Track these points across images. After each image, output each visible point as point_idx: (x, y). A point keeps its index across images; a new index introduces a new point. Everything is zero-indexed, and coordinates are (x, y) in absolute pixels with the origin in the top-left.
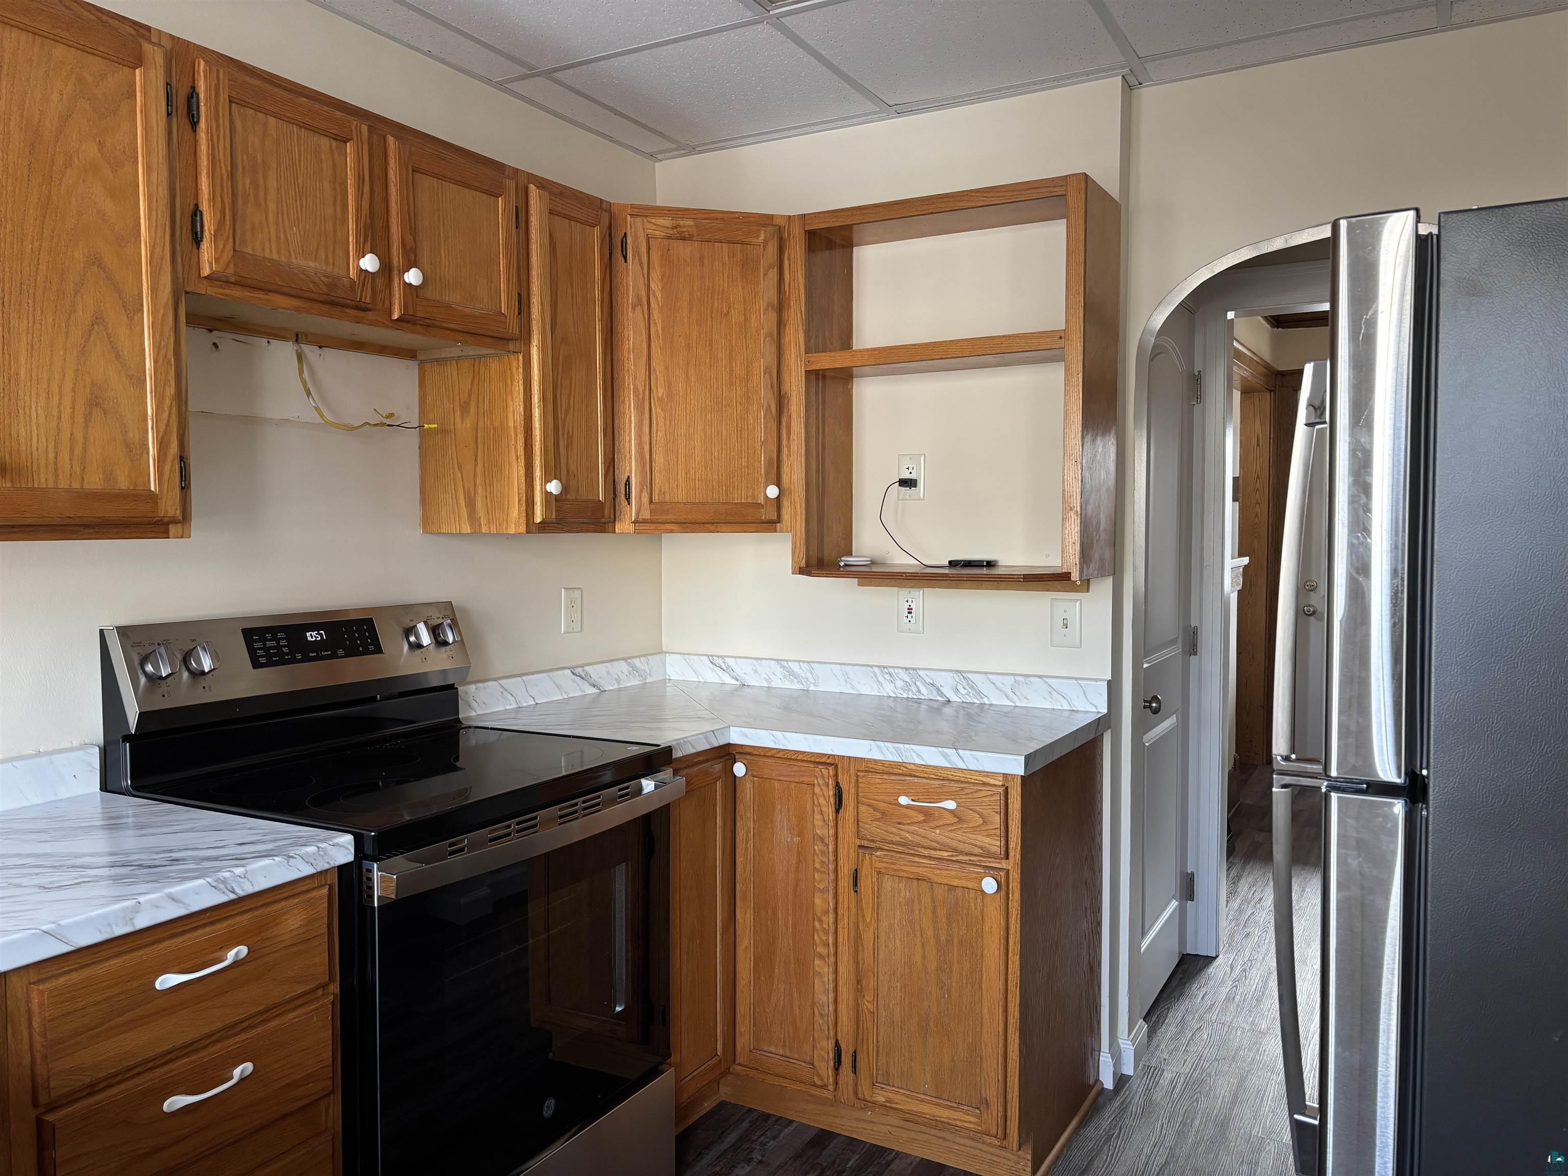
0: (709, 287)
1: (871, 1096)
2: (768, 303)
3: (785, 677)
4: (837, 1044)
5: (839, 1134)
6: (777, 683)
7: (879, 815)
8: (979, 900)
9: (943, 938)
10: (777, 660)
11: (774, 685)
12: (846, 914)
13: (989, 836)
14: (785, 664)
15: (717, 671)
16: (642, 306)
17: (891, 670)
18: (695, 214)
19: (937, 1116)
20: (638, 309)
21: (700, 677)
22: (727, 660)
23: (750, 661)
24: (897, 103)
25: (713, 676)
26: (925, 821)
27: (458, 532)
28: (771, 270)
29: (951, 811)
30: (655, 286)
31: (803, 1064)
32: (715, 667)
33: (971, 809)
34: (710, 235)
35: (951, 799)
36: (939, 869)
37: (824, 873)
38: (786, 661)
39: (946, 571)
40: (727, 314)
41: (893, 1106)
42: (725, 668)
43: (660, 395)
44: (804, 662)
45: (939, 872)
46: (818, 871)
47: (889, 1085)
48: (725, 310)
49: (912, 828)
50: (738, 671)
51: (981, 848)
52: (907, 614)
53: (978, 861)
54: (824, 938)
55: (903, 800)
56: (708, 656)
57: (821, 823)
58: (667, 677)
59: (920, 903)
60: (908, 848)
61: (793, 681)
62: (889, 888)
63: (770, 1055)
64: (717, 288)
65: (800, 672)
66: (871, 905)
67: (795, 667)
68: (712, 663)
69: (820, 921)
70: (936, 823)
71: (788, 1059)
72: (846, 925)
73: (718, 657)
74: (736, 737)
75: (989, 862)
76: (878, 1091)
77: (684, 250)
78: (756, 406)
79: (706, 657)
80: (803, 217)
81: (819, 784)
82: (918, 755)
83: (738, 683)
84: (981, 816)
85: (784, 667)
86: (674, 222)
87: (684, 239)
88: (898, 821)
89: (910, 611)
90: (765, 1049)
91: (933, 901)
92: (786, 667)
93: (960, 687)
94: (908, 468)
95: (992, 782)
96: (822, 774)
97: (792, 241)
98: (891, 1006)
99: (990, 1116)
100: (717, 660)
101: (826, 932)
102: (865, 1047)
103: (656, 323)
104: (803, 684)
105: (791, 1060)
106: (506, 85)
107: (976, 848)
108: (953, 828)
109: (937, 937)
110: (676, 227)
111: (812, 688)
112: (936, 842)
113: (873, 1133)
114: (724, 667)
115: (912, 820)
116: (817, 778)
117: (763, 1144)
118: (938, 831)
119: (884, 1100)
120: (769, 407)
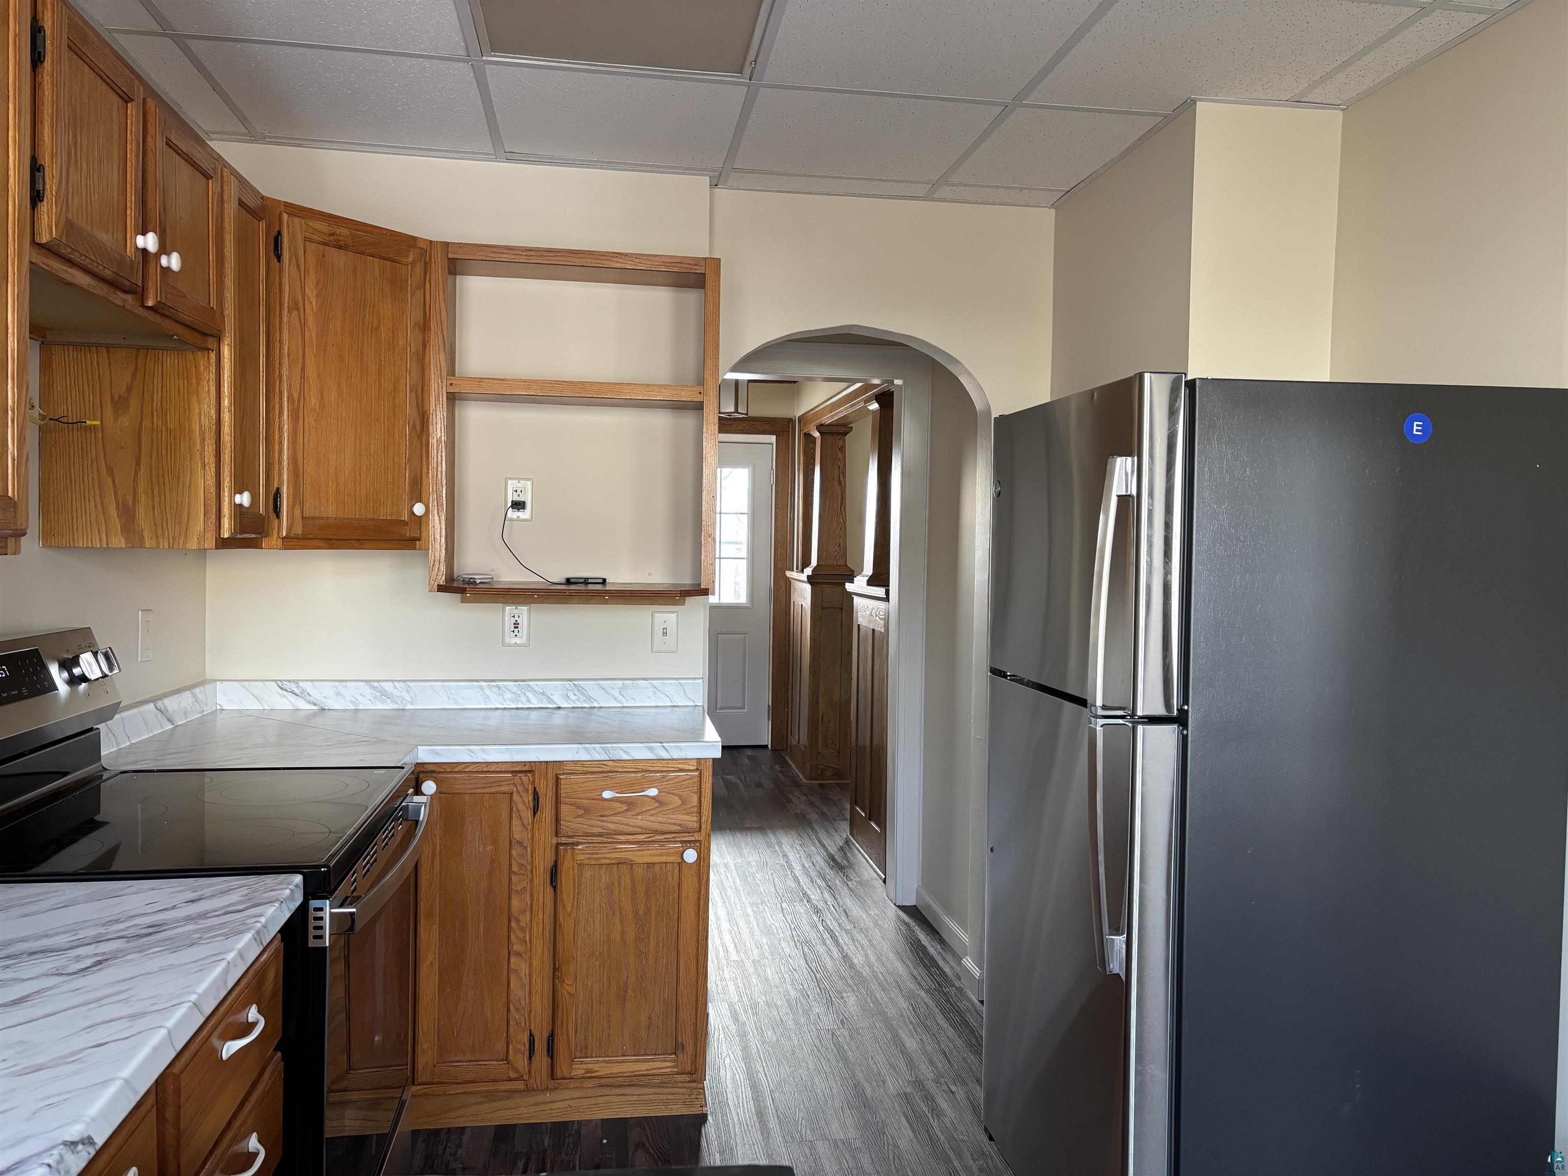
0: (361, 299)
1: (571, 1073)
2: (415, 323)
3: (375, 698)
4: (531, 1035)
5: (516, 1125)
6: (365, 704)
7: (582, 812)
8: (675, 871)
9: (641, 912)
10: (366, 681)
11: (361, 707)
12: (541, 910)
13: (687, 814)
14: (376, 684)
15: (289, 697)
16: (298, 311)
17: (500, 683)
18: (346, 223)
19: (636, 1071)
20: (295, 313)
21: (264, 704)
22: (301, 684)
23: (333, 683)
24: (513, 151)
25: (282, 702)
26: (627, 810)
27: (90, 546)
28: (418, 291)
29: (653, 798)
30: (311, 292)
31: (495, 1063)
32: (285, 693)
33: (671, 793)
34: (365, 248)
35: (653, 787)
36: (640, 850)
37: (523, 874)
38: (378, 681)
39: (564, 587)
40: (378, 328)
41: (593, 1075)
42: (299, 693)
43: (313, 404)
44: (398, 681)
45: (641, 853)
46: (516, 873)
47: (587, 1057)
48: (375, 324)
49: (615, 818)
50: (316, 695)
51: (680, 825)
52: (513, 629)
53: (673, 838)
54: (521, 936)
55: (607, 794)
56: (275, 681)
57: (519, 828)
58: (219, 707)
59: (619, 884)
60: (608, 836)
61: (385, 701)
62: (589, 877)
63: (457, 1064)
64: (369, 301)
65: (395, 692)
66: (572, 896)
67: (388, 687)
68: (282, 688)
69: (518, 921)
70: (638, 811)
71: (477, 1063)
72: (541, 921)
73: (289, 681)
74: (425, 755)
75: (683, 837)
76: (577, 1066)
77: (339, 259)
78: (401, 422)
79: (273, 683)
80: (446, 244)
81: (518, 792)
82: (625, 752)
83: (316, 708)
84: (680, 797)
85: (374, 688)
86: (331, 229)
87: (340, 247)
88: (601, 814)
89: (516, 625)
90: (450, 1059)
91: (632, 881)
92: (376, 687)
93: (570, 694)
94: (516, 491)
95: (687, 767)
96: (522, 782)
97: (433, 265)
98: (589, 984)
99: (685, 1057)
100: (287, 685)
101: (523, 929)
102: (564, 1029)
103: (309, 329)
104: (397, 703)
105: (482, 1063)
106: (113, 34)
107: (676, 826)
108: (654, 812)
109: (636, 912)
110: (332, 235)
111: (409, 707)
112: (638, 827)
113: (553, 1112)
114: (297, 691)
115: (616, 812)
116: (516, 787)
117: (455, 1154)
118: (640, 817)
119: (584, 1072)
120: (414, 425)
